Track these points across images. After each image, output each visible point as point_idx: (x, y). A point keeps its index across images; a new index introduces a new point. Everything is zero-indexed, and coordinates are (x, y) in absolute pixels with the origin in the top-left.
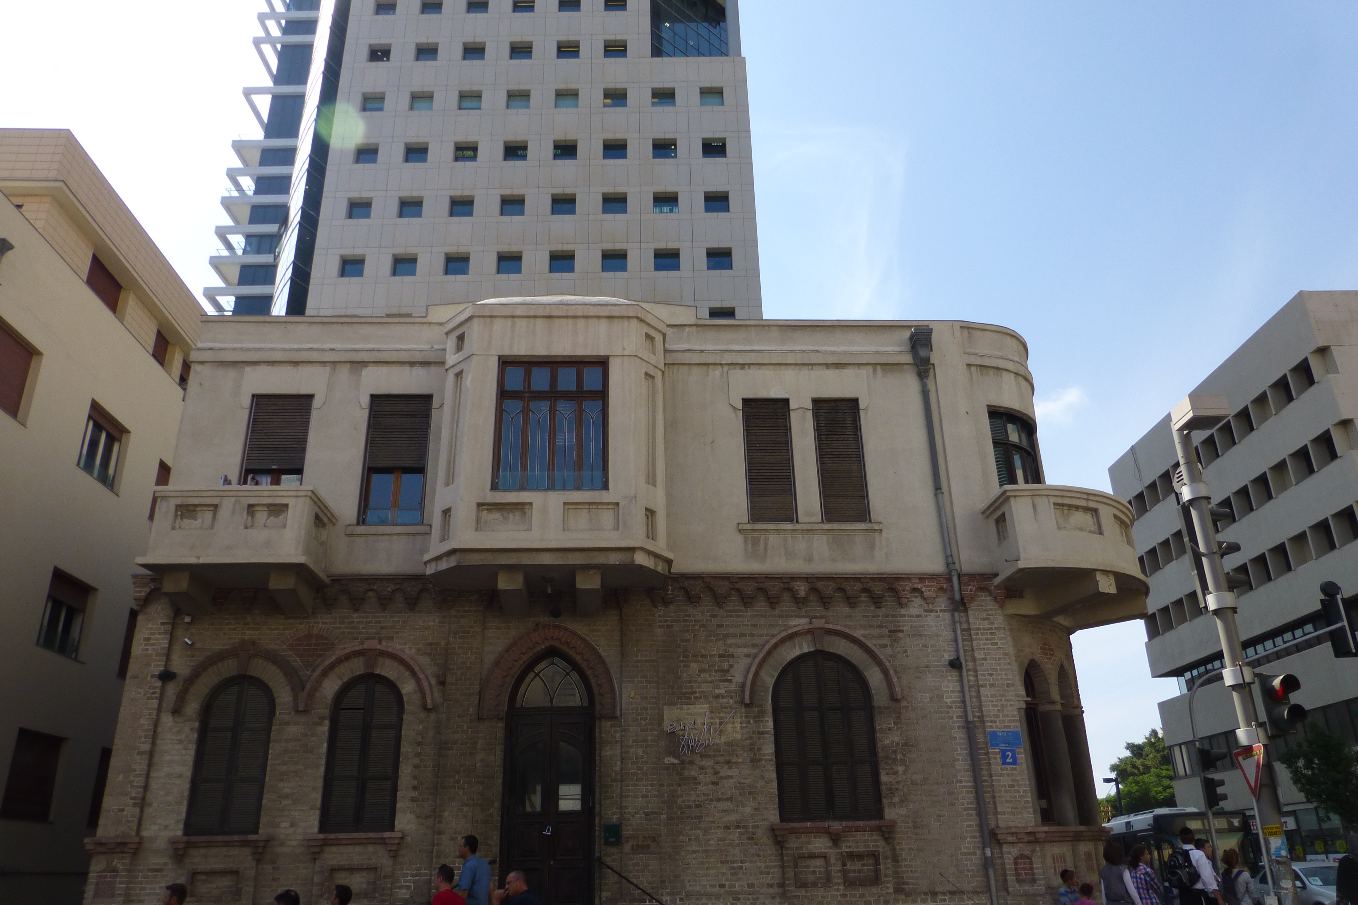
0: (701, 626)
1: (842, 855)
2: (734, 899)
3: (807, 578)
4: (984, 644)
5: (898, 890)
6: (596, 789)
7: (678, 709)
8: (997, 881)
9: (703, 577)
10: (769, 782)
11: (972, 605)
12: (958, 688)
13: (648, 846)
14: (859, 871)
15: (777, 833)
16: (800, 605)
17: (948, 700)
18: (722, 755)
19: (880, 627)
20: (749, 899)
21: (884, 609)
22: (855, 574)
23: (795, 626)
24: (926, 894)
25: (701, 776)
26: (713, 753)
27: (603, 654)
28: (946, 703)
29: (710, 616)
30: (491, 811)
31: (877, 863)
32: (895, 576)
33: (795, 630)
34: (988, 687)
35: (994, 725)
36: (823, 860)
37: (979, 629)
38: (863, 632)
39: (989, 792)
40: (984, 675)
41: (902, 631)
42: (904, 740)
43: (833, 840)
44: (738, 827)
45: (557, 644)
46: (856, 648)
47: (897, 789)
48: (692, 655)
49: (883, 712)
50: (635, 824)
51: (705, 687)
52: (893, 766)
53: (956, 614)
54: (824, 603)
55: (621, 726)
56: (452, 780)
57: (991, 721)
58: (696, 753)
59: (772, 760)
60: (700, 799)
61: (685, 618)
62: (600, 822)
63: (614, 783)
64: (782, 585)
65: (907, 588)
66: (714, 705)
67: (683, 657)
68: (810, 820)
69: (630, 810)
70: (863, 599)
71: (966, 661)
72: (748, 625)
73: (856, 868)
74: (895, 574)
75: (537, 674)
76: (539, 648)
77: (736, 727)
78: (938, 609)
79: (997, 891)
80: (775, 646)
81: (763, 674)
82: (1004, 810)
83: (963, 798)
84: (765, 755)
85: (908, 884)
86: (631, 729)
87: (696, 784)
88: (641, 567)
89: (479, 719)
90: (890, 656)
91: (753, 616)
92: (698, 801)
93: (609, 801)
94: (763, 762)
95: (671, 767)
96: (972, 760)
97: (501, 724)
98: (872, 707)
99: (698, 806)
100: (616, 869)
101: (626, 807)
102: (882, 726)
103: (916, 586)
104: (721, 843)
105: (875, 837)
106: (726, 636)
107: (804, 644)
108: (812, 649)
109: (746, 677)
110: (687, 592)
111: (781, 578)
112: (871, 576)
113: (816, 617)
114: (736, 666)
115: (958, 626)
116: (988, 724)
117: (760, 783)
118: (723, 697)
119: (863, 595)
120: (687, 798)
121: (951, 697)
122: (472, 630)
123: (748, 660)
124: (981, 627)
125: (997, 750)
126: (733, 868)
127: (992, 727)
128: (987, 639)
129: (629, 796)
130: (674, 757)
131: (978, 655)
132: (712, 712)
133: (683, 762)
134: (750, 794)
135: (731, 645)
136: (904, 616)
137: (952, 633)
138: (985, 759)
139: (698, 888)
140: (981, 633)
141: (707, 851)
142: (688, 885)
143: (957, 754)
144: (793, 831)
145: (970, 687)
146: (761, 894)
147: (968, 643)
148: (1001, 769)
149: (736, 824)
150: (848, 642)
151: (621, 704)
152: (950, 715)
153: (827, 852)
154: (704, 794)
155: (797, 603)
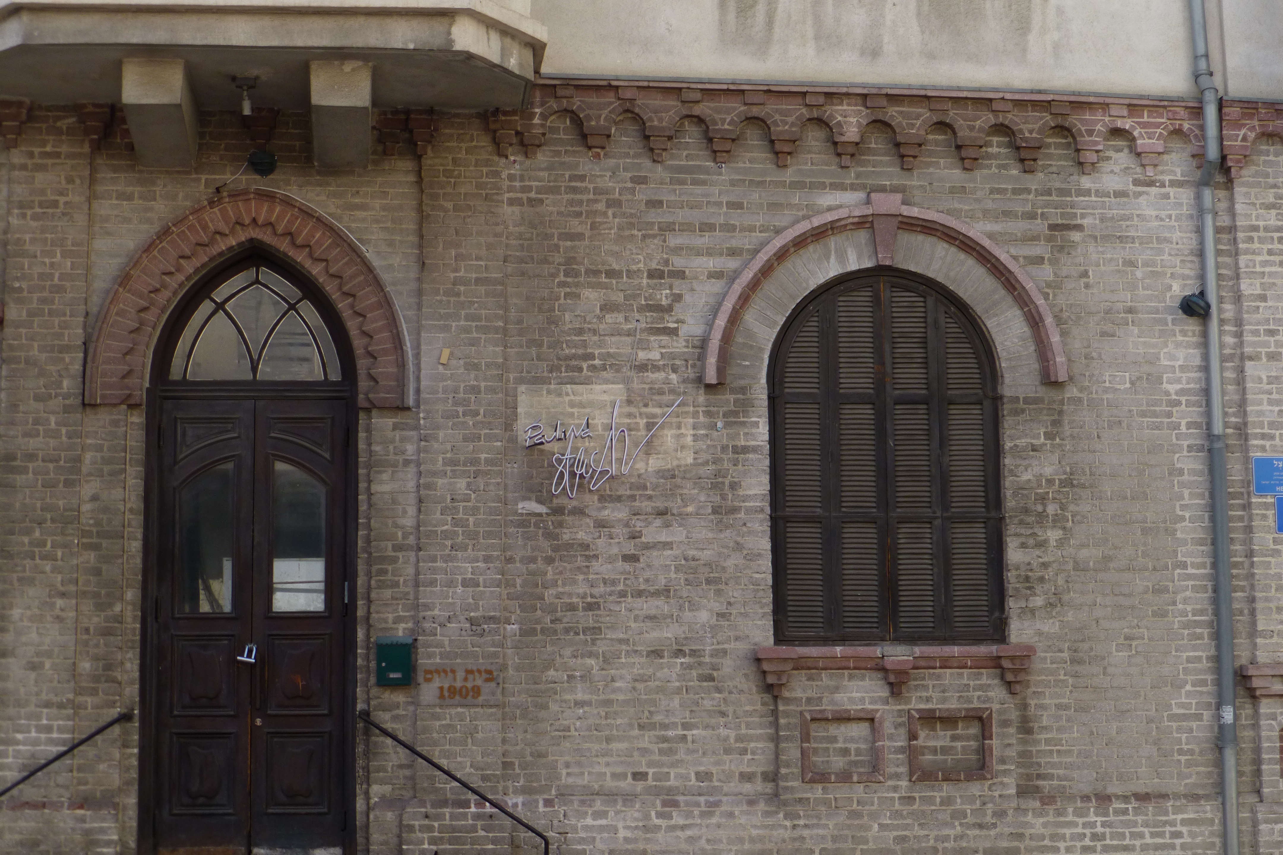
0: (610, 204)
1: (910, 717)
2: (665, 804)
3: (865, 96)
4: (1265, 263)
5: (1023, 792)
6: (360, 568)
7: (549, 392)
8: (1240, 774)
9: (617, 87)
10: (751, 557)
11: (1244, 172)
12: (1197, 361)
13: (477, 691)
14: (945, 750)
15: (766, 667)
16: (846, 160)
17: (1172, 388)
18: (650, 498)
19: (1031, 216)
20: (698, 805)
21: (1041, 175)
22: (979, 90)
23: (830, 209)
24: (1086, 798)
25: (600, 542)
26: (628, 492)
27: (376, 262)
28: (1167, 393)
29: (633, 180)
30: (118, 608)
31: (985, 734)
32: (1072, 99)
33: (830, 217)
34: (1264, 360)
35: (1268, 444)
36: (867, 724)
37: (1255, 228)
38: (990, 227)
39: (1242, 589)
40: (1256, 333)
41: (1079, 228)
42: (1065, 473)
43: (891, 684)
44: (679, 653)
45: (266, 237)
46: (970, 262)
47: (1042, 579)
48: (588, 272)
49: (1023, 411)
50: (447, 643)
51: (614, 345)
52: (1036, 530)
53: (1207, 193)
54: (902, 156)
55: (417, 428)
56: (26, 540)
57: (1264, 436)
58: (590, 491)
59: (762, 510)
60: (595, 591)
61: (573, 184)
62: (368, 636)
63: (400, 554)
64: (804, 110)
65: (1099, 127)
66: (636, 385)
67: (566, 275)
68: (843, 640)
69: (436, 612)
70: (994, 150)
71: (1221, 300)
72: (719, 204)
73: (939, 744)
74: (1074, 93)
75: (220, 306)
76: (222, 245)
77: (682, 435)
78: (1167, 178)
79: (1239, 793)
80: (782, 255)
81: (750, 318)
82: (1272, 628)
83: (1185, 601)
84: (745, 498)
85: (1051, 777)
86: (441, 434)
87: (588, 558)
88: (469, 57)
89: (84, 405)
90: (1048, 285)
91: (733, 183)
92: (592, 596)
93: (388, 593)
94: (742, 515)
95: (533, 520)
96: (1213, 519)
97: (137, 419)
98: (997, 399)
99: (590, 607)
100: (401, 737)
101: (427, 607)
102: (1018, 442)
103: (1119, 124)
104: (640, 686)
105: (984, 680)
106: (668, 228)
107: (849, 253)
108: (868, 264)
109: (710, 325)
110: (578, 122)
111: (804, 94)
112: (1017, 97)
113: (882, 189)
114: (687, 298)
115: (1209, 219)
116: (1255, 442)
117: (733, 561)
118: (656, 368)
119: (995, 139)
120: (567, 589)
121: (1179, 381)
122: (62, 200)
123: (717, 286)
124: (1261, 223)
125: (1270, 500)
126: (665, 739)
127: (1263, 449)
128: (1270, 252)
129: (433, 583)
130: (540, 501)
131: (1247, 287)
132: (629, 402)
133: (558, 511)
134: (708, 582)
135: (677, 250)
136: (1088, 193)
137: (1193, 236)
138: (1241, 519)
139: (586, 780)
140: (1259, 237)
141: (608, 703)
142: (564, 772)
143: (1181, 505)
144: (800, 665)
145: (1224, 359)
146: (725, 795)
147: (1228, 260)
148: (1275, 541)
149: (675, 647)
150: (953, 249)
151: (418, 379)
152: (1174, 419)
153: (877, 710)
154: (605, 581)
155: (839, 155)
